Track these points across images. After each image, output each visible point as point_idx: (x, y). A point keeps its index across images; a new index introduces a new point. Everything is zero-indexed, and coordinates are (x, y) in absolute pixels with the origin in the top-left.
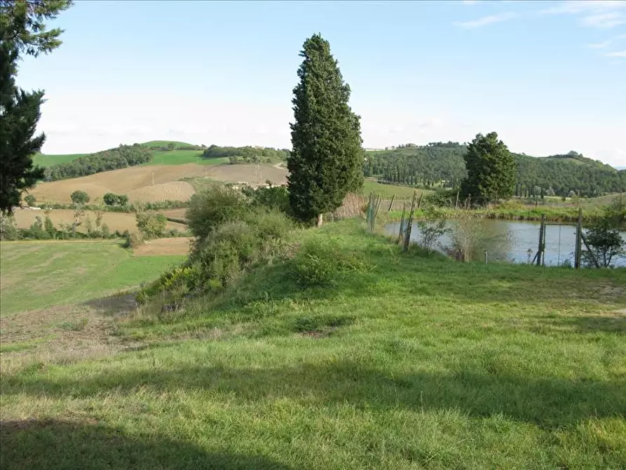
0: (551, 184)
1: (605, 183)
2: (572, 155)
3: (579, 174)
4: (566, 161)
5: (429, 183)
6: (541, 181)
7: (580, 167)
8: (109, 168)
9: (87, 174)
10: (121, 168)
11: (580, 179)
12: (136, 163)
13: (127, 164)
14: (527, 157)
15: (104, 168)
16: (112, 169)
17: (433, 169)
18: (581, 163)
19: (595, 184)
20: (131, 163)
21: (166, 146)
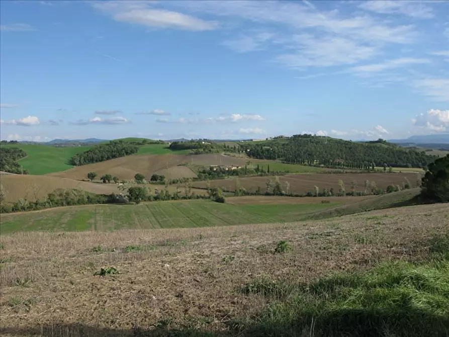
0: (373, 160)
1: (403, 158)
2: (380, 141)
3: (387, 153)
4: (378, 145)
5: (311, 163)
6: (367, 158)
7: (387, 149)
8: (114, 157)
9: (101, 161)
10: (121, 156)
11: (388, 156)
12: (130, 154)
13: (125, 154)
14: (354, 143)
15: (111, 157)
16: (116, 157)
17: (302, 152)
18: (386, 146)
19: (397, 159)
20: (127, 153)
21: (141, 142)
